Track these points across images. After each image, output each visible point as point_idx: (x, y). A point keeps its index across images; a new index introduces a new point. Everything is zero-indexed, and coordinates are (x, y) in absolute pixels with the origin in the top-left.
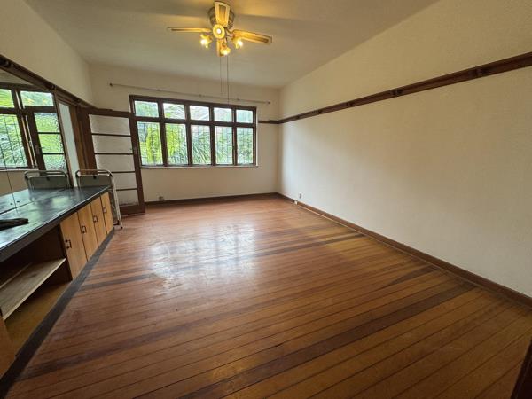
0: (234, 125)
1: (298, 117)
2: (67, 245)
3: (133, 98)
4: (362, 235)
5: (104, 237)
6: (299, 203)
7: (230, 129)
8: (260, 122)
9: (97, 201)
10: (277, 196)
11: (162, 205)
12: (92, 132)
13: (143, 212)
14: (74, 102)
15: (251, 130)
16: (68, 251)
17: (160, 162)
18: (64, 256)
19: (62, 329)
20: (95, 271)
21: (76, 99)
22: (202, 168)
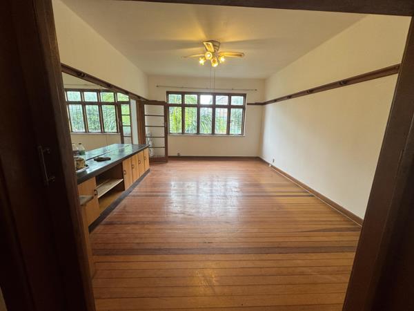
0: (229, 107)
1: (275, 101)
2: (124, 172)
3: (168, 93)
4: (312, 196)
5: (143, 173)
6: (272, 166)
7: (226, 110)
8: (248, 104)
9: (142, 152)
10: (258, 160)
11: (179, 158)
12: (145, 114)
13: (167, 162)
14: (138, 98)
15: (241, 110)
16: (125, 176)
17: (181, 131)
18: (123, 178)
19: (118, 210)
20: (136, 189)
21: (139, 97)
22: (205, 136)
